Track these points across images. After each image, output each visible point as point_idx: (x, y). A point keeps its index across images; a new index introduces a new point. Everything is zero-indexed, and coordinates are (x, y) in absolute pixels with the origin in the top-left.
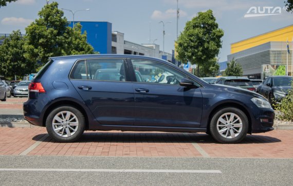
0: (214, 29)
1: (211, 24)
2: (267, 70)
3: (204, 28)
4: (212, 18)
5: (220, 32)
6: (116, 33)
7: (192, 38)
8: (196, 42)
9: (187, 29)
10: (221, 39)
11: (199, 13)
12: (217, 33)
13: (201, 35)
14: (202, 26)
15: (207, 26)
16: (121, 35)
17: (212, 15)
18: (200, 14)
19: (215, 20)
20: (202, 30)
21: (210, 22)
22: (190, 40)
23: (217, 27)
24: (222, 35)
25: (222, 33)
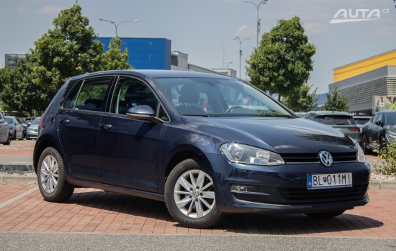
0: (302, 44)
1: (298, 36)
2: (380, 103)
3: (287, 42)
4: (300, 28)
5: (310, 48)
6: (177, 53)
7: (270, 57)
8: (276, 61)
9: (264, 43)
10: (312, 58)
11: (280, 21)
12: (306, 50)
13: (282, 52)
14: (285, 39)
15: (291, 39)
16: (184, 57)
17: (299, 25)
18: (283, 23)
19: (303, 31)
20: (285, 45)
21: (297, 33)
22: (268, 58)
23: (306, 41)
24: (313, 52)
25: (313, 50)
